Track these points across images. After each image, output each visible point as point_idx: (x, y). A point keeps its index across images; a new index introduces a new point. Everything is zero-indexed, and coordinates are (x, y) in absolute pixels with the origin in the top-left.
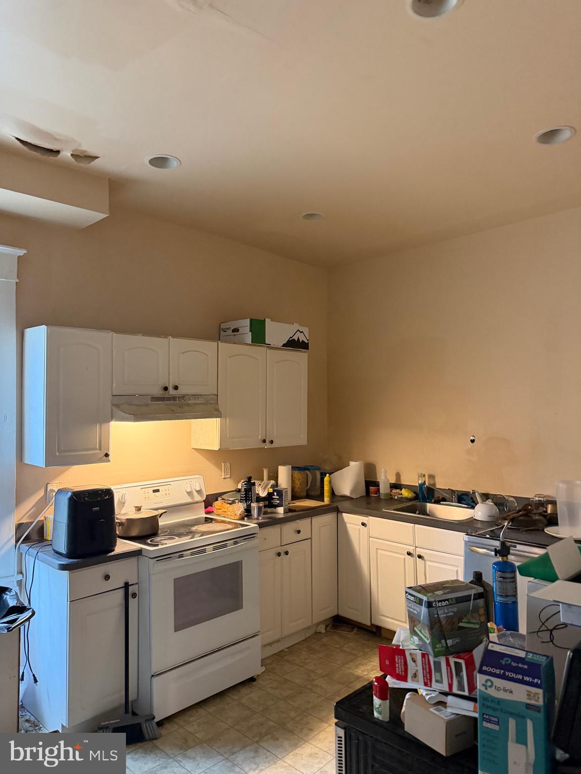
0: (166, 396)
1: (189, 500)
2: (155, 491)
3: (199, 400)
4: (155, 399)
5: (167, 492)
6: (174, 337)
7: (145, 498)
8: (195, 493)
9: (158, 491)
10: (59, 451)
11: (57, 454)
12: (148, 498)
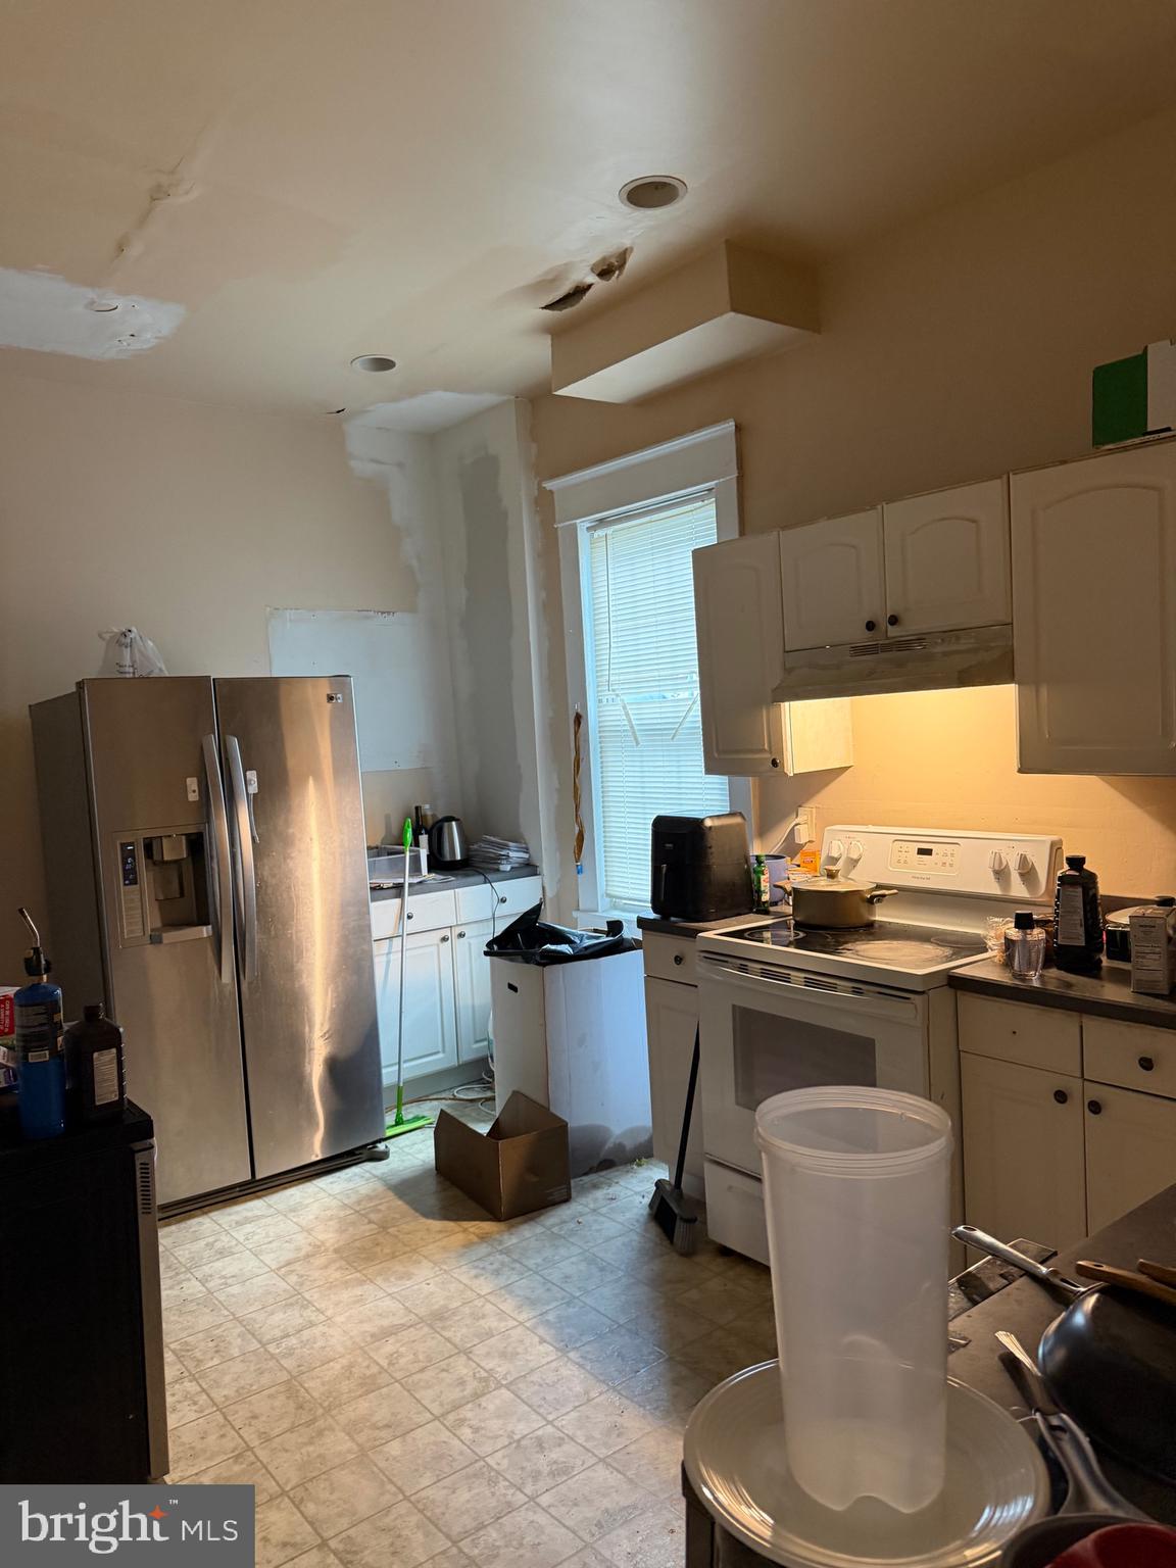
0: (881, 642)
1: (993, 889)
2: (922, 852)
3: (963, 641)
4: (860, 650)
5: (948, 860)
6: (890, 501)
7: (899, 861)
8: (1015, 877)
9: (928, 852)
10: (718, 751)
11: (716, 755)
12: (905, 862)
